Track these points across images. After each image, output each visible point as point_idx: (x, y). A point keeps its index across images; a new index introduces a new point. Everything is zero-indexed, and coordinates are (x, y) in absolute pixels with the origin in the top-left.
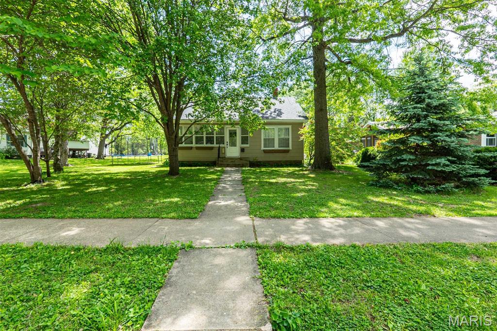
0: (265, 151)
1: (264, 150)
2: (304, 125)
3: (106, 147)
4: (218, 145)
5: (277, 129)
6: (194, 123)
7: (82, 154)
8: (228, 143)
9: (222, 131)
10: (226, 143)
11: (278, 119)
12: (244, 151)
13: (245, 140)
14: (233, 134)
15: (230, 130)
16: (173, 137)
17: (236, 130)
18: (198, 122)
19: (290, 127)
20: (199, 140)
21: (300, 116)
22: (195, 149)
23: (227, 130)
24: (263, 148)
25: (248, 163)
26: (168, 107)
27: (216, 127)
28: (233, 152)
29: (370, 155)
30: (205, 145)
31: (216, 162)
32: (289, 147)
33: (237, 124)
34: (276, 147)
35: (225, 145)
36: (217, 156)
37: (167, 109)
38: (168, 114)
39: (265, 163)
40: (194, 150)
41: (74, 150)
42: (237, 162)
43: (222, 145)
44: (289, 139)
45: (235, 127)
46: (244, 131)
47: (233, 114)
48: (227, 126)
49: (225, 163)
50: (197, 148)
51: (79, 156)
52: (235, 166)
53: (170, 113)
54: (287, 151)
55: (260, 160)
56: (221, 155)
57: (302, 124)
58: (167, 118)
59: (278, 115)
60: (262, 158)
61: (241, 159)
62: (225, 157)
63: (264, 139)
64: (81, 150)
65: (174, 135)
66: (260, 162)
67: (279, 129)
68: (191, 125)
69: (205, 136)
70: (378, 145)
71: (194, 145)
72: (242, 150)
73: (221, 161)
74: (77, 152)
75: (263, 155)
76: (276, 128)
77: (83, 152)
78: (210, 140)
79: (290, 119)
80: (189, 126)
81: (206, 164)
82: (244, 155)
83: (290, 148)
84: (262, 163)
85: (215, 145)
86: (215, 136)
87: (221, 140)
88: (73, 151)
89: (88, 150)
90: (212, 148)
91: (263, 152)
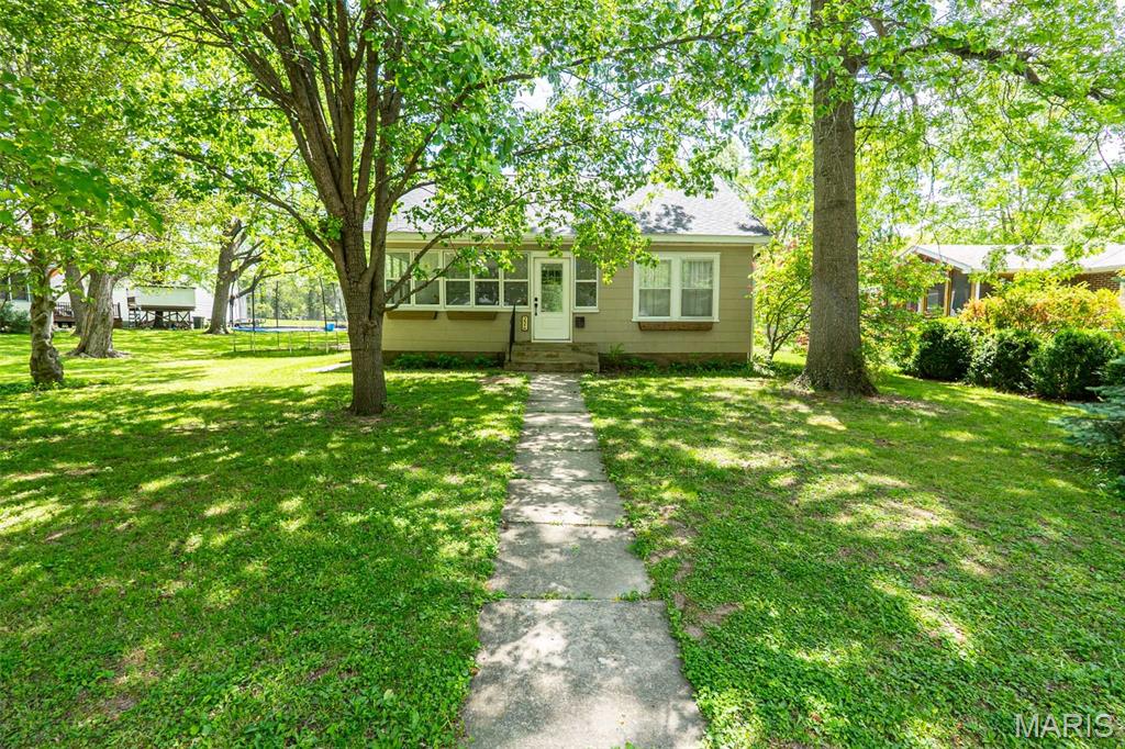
0: (643, 327)
1: (639, 323)
2: (756, 251)
3: (232, 304)
4: (509, 308)
5: (679, 261)
6: (434, 241)
7: (180, 319)
8: (539, 302)
9: (522, 266)
10: (533, 303)
11: (683, 235)
12: (583, 326)
13: (585, 293)
14: (552, 275)
15: (543, 265)
16: (364, 287)
17: (561, 265)
18: (446, 241)
19: (716, 257)
20: (457, 292)
21: (743, 228)
22: (445, 316)
23: (537, 263)
24: (637, 317)
25: (596, 359)
26: (344, 184)
27: (504, 256)
28: (551, 327)
29: (952, 340)
30: (471, 306)
31: (504, 354)
32: (710, 314)
33: (567, 247)
34: (675, 315)
35: (530, 308)
36: (507, 338)
37: (339, 192)
38: (345, 208)
39: (645, 361)
40: (443, 322)
41: (159, 311)
42: (566, 358)
43: (520, 308)
44: (710, 292)
45: (560, 256)
46: (585, 267)
47: (556, 214)
48: (535, 253)
49: (530, 360)
50: (452, 316)
51: (172, 325)
52: (559, 369)
53: (350, 207)
54: (707, 327)
55: (627, 350)
56: (519, 337)
57: (748, 249)
58: (339, 224)
59: (678, 223)
60: (636, 345)
61: (575, 348)
62: (530, 341)
63: (641, 291)
64: (177, 309)
65: (367, 280)
66: (628, 357)
67: (684, 262)
68: (426, 249)
69: (472, 280)
70: (971, 312)
71: (442, 307)
72: (579, 322)
73: (519, 354)
74: (165, 314)
75: (639, 336)
76: (676, 259)
77: (183, 314)
78: (487, 291)
79: (715, 232)
80: (418, 251)
81: (476, 361)
82: (585, 336)
83: (715, 318)
84: (635, 362)
85: (502, 307)
86: (501, 281)
87: (518, 293)
88: (157, 313)
89: (192, 309)
90: (492, 316)
91: (636, 328)
